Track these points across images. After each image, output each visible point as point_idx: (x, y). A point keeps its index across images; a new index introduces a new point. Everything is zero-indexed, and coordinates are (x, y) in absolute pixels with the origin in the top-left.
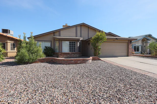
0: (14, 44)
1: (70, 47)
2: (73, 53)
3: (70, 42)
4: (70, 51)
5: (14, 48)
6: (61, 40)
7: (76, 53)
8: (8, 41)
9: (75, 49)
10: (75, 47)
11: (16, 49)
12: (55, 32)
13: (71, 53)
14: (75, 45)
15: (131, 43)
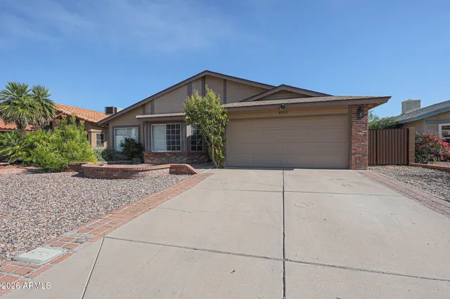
0: (102, 135)
1: (168, 138)
2: (174, 154)
3: (168, 127)
4: (169, 149)
5: (102, 142)
6: (149, 123)
7: (180, 154)
8: (92, 130)
9: (178, 143)
10: (178, 138)
11: (105, 144)
12: (144, 104)
13: (169, 153)
14: (178, 132)
15: (359, 118)
